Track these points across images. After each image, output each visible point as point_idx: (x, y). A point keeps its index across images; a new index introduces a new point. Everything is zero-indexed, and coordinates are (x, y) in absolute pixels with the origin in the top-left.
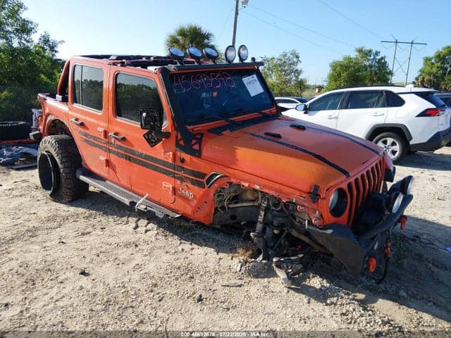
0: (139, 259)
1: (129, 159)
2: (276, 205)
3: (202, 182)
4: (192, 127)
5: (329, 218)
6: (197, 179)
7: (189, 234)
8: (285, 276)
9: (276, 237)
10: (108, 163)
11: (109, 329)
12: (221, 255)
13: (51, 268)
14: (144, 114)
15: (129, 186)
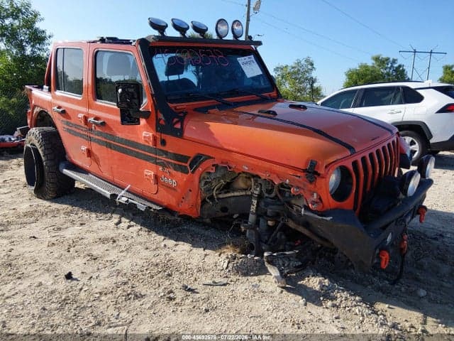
0: (113, 255)
1: (109, 146)
2: (270, 192)
3: (186, 167)
4: (175, 105)
5: (330, 202)
6: (180, 163)
7: (175, 229)
8: (278, 274)
9: (271, 229)
10: (89, 153)
11: (59, 331)
12: (208, 251)
13: (13, 262)
14: (120, 91)
15: (111, 177)
